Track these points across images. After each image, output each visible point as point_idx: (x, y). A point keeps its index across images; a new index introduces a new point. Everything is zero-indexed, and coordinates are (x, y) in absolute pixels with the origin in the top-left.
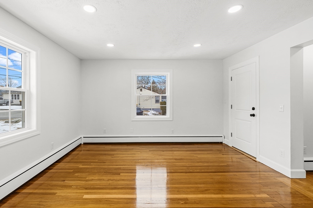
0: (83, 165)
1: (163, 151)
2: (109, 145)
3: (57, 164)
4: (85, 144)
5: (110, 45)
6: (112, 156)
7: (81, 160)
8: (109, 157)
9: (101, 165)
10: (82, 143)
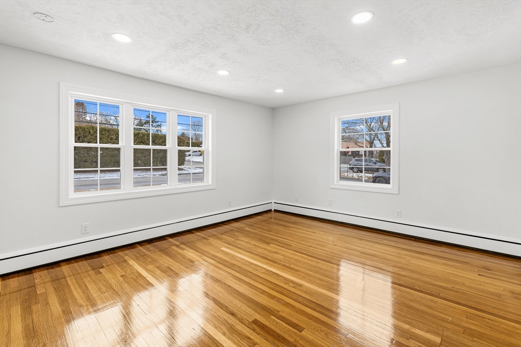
0: (250, 228)
1: (361, 239)
2: (298, 217)
3: (233, 222)
4: (276, 211)
5: (279, 91)
6: (286, 228)
7: (261, 226)
8: (281, 229)
9: (263, 232)
10: (273, 210)
